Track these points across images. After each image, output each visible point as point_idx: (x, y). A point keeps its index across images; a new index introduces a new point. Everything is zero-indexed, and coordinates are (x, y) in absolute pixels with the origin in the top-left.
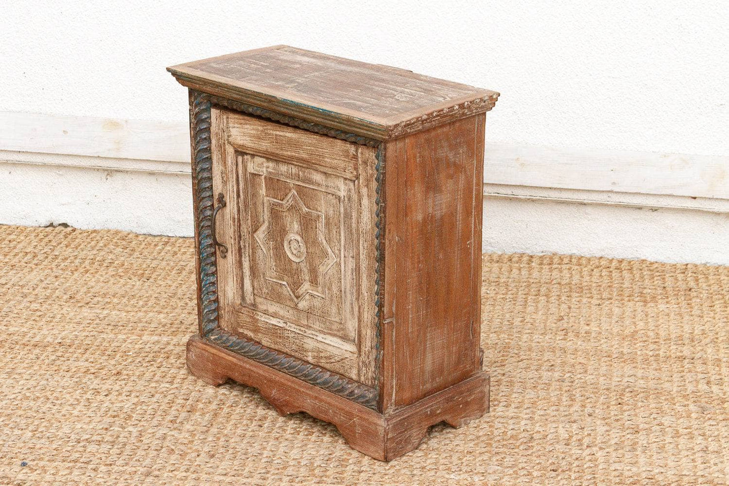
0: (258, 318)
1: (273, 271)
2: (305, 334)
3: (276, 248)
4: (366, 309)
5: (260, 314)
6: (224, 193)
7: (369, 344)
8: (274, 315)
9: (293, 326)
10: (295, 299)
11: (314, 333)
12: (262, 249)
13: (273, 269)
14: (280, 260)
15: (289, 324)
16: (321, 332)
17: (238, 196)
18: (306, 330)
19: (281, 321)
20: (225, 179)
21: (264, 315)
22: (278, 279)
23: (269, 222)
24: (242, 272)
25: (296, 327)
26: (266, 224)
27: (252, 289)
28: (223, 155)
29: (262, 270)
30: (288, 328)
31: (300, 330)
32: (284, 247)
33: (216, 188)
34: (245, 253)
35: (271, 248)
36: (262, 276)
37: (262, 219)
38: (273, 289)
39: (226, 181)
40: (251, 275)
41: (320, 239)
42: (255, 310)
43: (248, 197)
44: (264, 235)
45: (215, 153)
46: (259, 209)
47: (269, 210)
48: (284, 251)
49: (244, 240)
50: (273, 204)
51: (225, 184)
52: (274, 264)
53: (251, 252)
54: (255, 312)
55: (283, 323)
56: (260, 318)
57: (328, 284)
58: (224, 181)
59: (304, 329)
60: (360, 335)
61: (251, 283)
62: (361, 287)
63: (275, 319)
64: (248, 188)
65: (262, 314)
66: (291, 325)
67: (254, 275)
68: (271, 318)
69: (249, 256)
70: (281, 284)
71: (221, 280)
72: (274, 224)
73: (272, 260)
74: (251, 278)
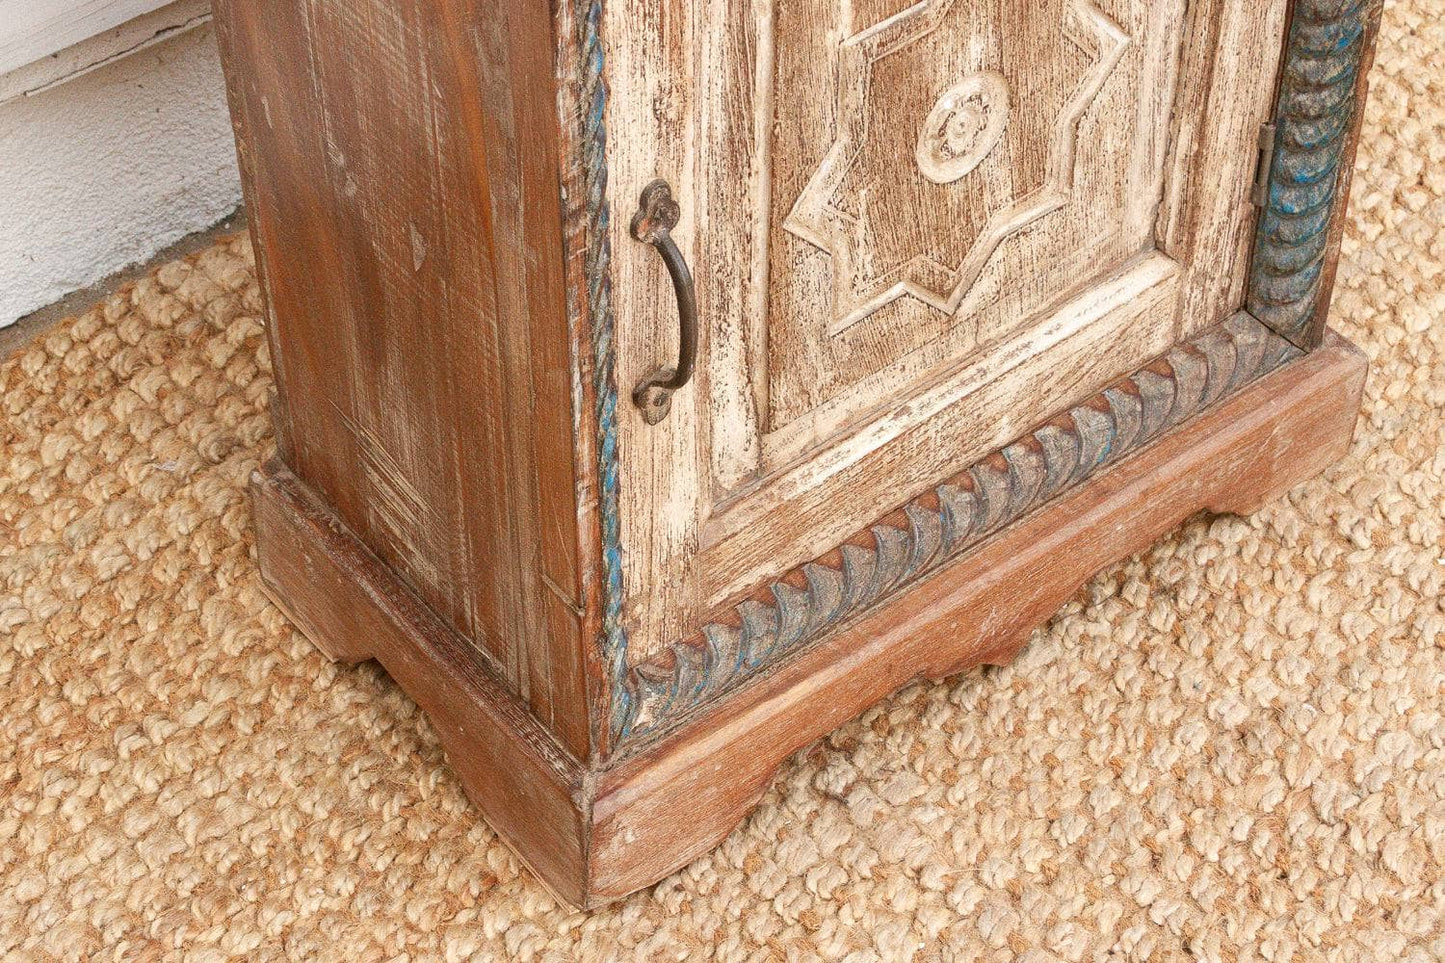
0: (800, 489)
1: (863, 286)
2: (990, 377)
3: (884, 195)
4: (1229, 104)
5: (796, 474)
6: (667, 170)
8: (849, 430)
9: (933, 394)
11: (1010, 348)
12: (817, 251)
13: (864, 278)
14: (897, 223)
15: (914, 404)
16: (1033, 321)
18: (983, 365)
19: (884, 422)
20: (672, 115)
21: (813, 463)
22: (881, 295)
23: (855, 129)
24: (710, 404)
25: (943, 389)
26: (842, 144)
27: (751, 427)
28: (667, 20)
29: (817, 317)
30: (925, 417)
31: (963, 383)
32: (915, 164)
33: (622, 188)
34: (724, 326)
35: (863, 209)
36: (812, 342)
37: (827, 139)
38: (858, 345)
39: (681, 118)
40: (750, 381)
41: (1070, 20)
42: (772, 482)
43: (749, 110)
44: (829, 194)
45: (623, 42)
46: (816, 112)
47: (860, 79)
48: (914, 179)
49: (720, 283)
50: (882, 44)
51: (672, 135)
52: (869, 257)
53: (756, 300)
54: (773, 489)
55: (897, 416)
56: (808, 487)
57: (1088, 145)
58: (669, 122)
59: (972, 370)
60: (1196, 207)
61: (748, 410)
62: (1218, 55)
63: (858, 439)
64: (754, 71)
65: (805, 469)
66: (924, 398)
67: (772, 370)
68: (845, 446)
69: (744, 321)
70: (892, 303)
71: (639, 506)
72: (879, 116)
73: (861, 250)
74: (747, 394)
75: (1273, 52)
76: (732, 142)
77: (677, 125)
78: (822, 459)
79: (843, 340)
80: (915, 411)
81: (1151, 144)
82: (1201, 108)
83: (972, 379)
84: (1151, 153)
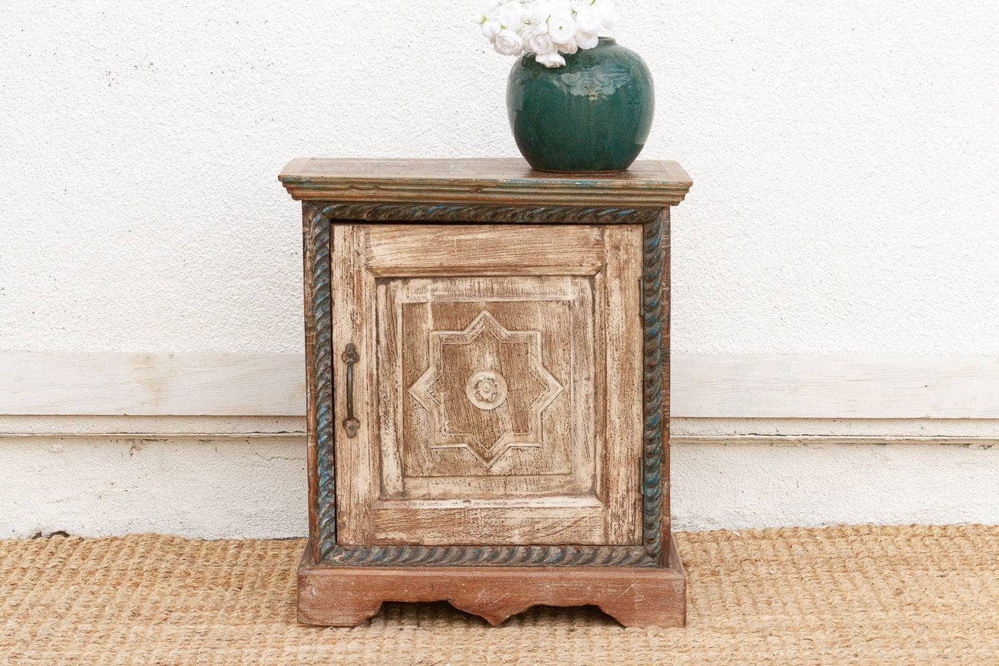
0: (417, 507)
1: (444, 433)
2: (507, 506)
3: (452, 400)
5: (418, 502)
6: (356, 342)
7: (622, 487)
8: (444, 497)
9: (482, 501)
10: (485, 463)
11: (521, 500)
12: (423, 408)
13: (445, 430)
14: (459, 414)
15: (473, 501)
16: (532, 496)
17: (378, 342)
18: (506, 501)
19: (459, 501)
20: (358, 322)
21: (426, 501)
22: (453, 443)
23: (438, 367)
24: (380, 450)
25: (487, 502)
26: (432, 370)
27: (399, 471)
28: (356, 288)
29: (424, 436)
30: (476, 507)
31: (495, 503)
32: (465, 394)
33: (339, 340)
34: (387, 421)
35: (442, 401)
36: (423, 446)
37: (425, 364)
38: (444, 459)
39: (361, 325)
40: (398, 451)
41: (533, 367)
42: (406, 500)
43: (395, 341)
44: (428, 386)
45: (340, 288)
46: (419, 352)
47: (439, 348)
48: (465, 400)
49: (385, 403)
50: (446, 339)
51: (358, 329)
52: (446, 423)
53: (400, 417)
54: (407, 502)
55: (464, 502)
56: (420, 508)
57: (548, 425)
58: (357, 325)
59: (501, 501)
60: (607, 479)
61: (398, 463)
62: (608, 413)
63: (446, 502)
64: (396, 327)
65: (421, 501)
66: (478, 501)
67: (407, 448)
68: (440, 502)
69: (395, 424)
70: (459, 448)
71: (345, 472)
72: (447, 366)
73: (443, 418)
74: (398, 456)
75: (639, 427)
76: (388, 350)
77: (360, 326)
78: (430, 502)
79: (437, 452)
80: (472, 504)
81: (586, 443)
82: (604, 435)
83: (500, 504)
84: (587, 448)
